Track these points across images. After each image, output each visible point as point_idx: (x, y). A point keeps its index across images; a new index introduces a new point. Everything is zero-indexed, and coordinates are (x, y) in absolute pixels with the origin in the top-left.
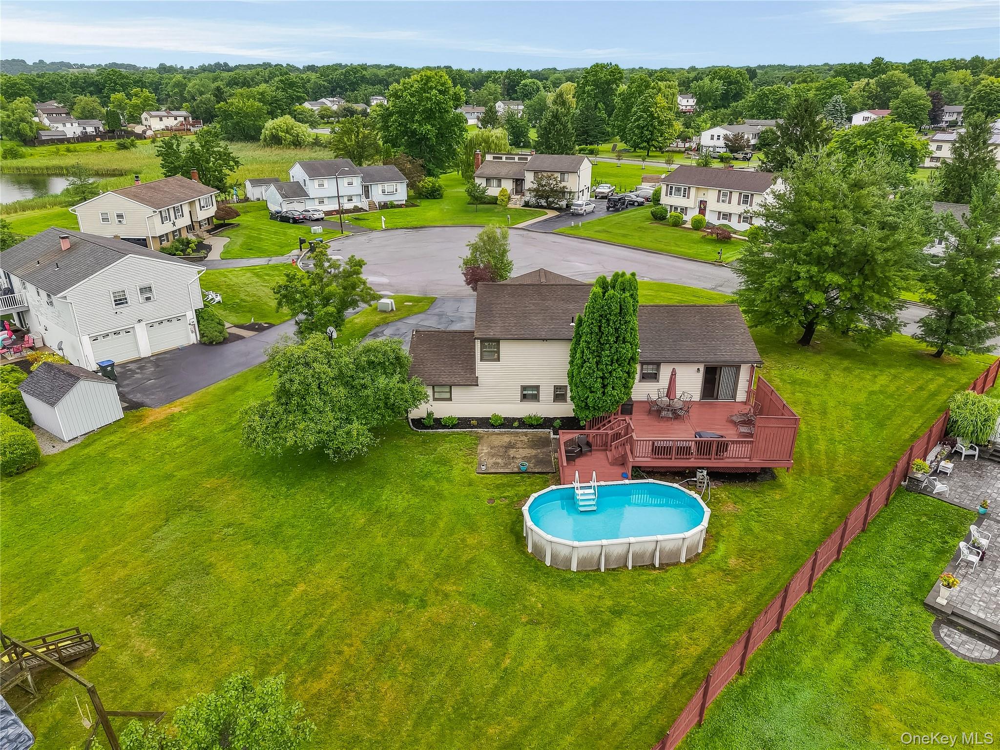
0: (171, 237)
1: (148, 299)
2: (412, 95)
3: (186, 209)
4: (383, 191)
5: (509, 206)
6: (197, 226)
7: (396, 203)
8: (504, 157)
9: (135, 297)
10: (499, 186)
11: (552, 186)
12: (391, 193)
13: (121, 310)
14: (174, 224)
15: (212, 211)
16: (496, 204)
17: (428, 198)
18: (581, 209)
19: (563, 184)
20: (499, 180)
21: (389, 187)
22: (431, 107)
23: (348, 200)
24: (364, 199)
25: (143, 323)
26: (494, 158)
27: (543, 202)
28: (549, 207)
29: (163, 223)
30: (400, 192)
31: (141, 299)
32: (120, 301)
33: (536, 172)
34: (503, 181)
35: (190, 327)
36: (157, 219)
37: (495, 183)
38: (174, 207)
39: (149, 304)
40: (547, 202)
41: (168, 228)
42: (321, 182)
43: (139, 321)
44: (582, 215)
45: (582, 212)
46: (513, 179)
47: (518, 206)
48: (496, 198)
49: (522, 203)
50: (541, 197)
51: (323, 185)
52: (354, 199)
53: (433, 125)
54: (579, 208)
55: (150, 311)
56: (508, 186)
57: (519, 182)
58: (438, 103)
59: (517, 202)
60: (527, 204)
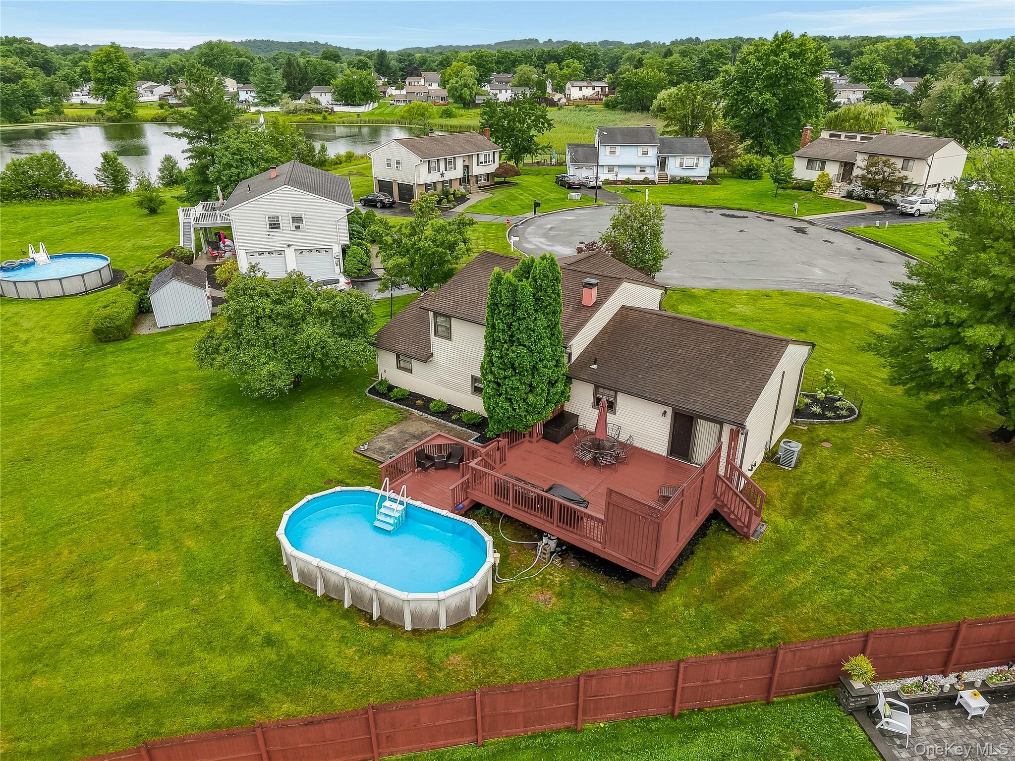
0: (439, 187)
1: (298, 227)
2: (759, 60)
3: (460, 164)
4: (681, 165)
5: (826, 195)
6: (473, 180)
7: (693, 179)
8: (843, 135)
9: (286, 223)
10: (822, 168)
11: (886, 174)
12: (690, 168)
13: (273, 233)
14: (442, 175)
15: (492, 168)
16: (811, 190)
17: (741, 178)
18: (912, 208)
19: (904, 173)
20: (824, 163)
21: (689, 161)
22: (776, 72)
23: (641, 171)
24: (657, 172)
25: (292, 249)
26: (831, 135)
27: (871, 193)
28: (877, 201)
29: (430, 173)
30: (702, 167)
31: (293, 227)
32: (274, 225)
33: (872, 155)
34: (828, 165)
35: (335, 260)
36: (425, 167)
37: (818, 165)
38: (446, 159)
39: (297, 232)
40: (875, 194)
41: (435, 177)
42: (613, 150)
43: (289, 246)
44: (912, 215)
45: (913, 211)
46: (841, 162)
47: (836, 196)
48: (812, 183)
49: (844, 193)
50: (869, 187)
51: (614, 152)
52: (648, 170)
53: (774, 95)
54: (909, 206)
55: (299, 239)
56: (833, 170)
57: (848, 167)
58: (786, 67)
59: (839, 190)
60: (850, 195)
